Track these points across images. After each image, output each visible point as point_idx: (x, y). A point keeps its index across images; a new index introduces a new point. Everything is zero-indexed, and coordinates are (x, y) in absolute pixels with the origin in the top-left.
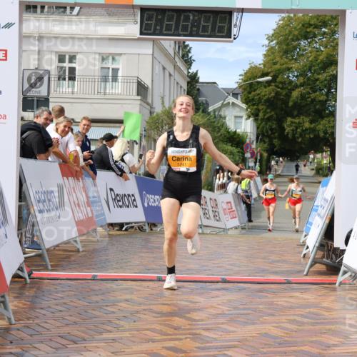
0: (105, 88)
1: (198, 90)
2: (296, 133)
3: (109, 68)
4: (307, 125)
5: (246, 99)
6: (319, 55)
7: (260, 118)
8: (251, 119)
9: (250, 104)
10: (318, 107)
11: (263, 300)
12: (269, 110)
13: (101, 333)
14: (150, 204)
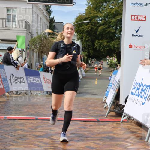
0: (9, 25)
1: (54, 26)
2: (101, 47)
3: (11, 15)
4: (106, 44)
5: (77, 31)
6: (112, 10)
7: (83, 40)
8: (79, 40)
9: (78, 33)
10: (111, 35)
11: (86, 129)
12: (88, 36)
13: (9, 146)
14: (31, 82)
